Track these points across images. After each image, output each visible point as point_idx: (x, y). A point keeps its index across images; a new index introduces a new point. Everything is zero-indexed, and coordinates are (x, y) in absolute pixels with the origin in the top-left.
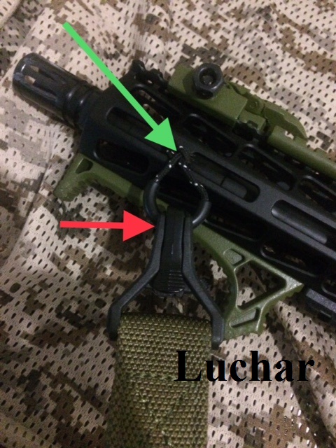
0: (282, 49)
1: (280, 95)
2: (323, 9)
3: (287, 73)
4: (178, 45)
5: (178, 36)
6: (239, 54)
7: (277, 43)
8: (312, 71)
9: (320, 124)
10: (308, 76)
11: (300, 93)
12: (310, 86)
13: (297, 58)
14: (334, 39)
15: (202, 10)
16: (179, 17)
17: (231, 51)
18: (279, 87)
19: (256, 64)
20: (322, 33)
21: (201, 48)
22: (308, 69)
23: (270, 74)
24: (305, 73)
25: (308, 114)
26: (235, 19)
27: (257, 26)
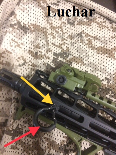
0: (88, 47)
1: (90, 65)
2: (101, 28)
3: (91, 56)
4: (52, 53)
5: (51, 49)
6: (74, 53)
7: (86, 45)
8: (100, 54)
9: (105, 74)
10: (99, 56)
11: (97, 63)
12: (100, 60)
13: (94, 50)
14: (107, 40)
15: (58, 38)
16: (50, 42)
17: (71, 52)
18: (89, 62)
19: (80, 56)
20: (102, 38)
21: (60, 53)
22: (99, 53)
23: (85, 58)
24: (98, 55)
25: (101, 71)
26: (70, 39)
27: (78, 41)
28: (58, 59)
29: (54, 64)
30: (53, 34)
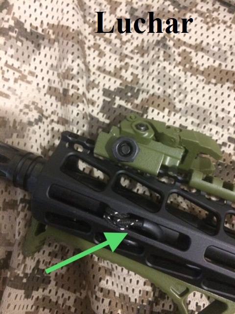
0: (183, 70)
1: (190, 113)
2: (210, 24)
3: (192, 91)
4: (99, 91)
5: (96, 82)
6: (151, 86)
7: (178, 66)
8: (212, 83)
9: (228, 130)
10: (210, 90)
11: (207, 106)
12: (213, 99)
13: (198, 75)
14: (225, 50)
15: (111, 54)
16: (94, 66)
17: (143, 84)
18: (188, 105)
19: (165, 92)
20: (213, 47)
21: (118, 88)
22: (209, 83)
23: (177, 96)
24: (207, 87)
25: (217, 124)
26: (139, 55)
27: (158, 57)
28: (115, 104)
29: (105, 116)
30: (100, 46)
